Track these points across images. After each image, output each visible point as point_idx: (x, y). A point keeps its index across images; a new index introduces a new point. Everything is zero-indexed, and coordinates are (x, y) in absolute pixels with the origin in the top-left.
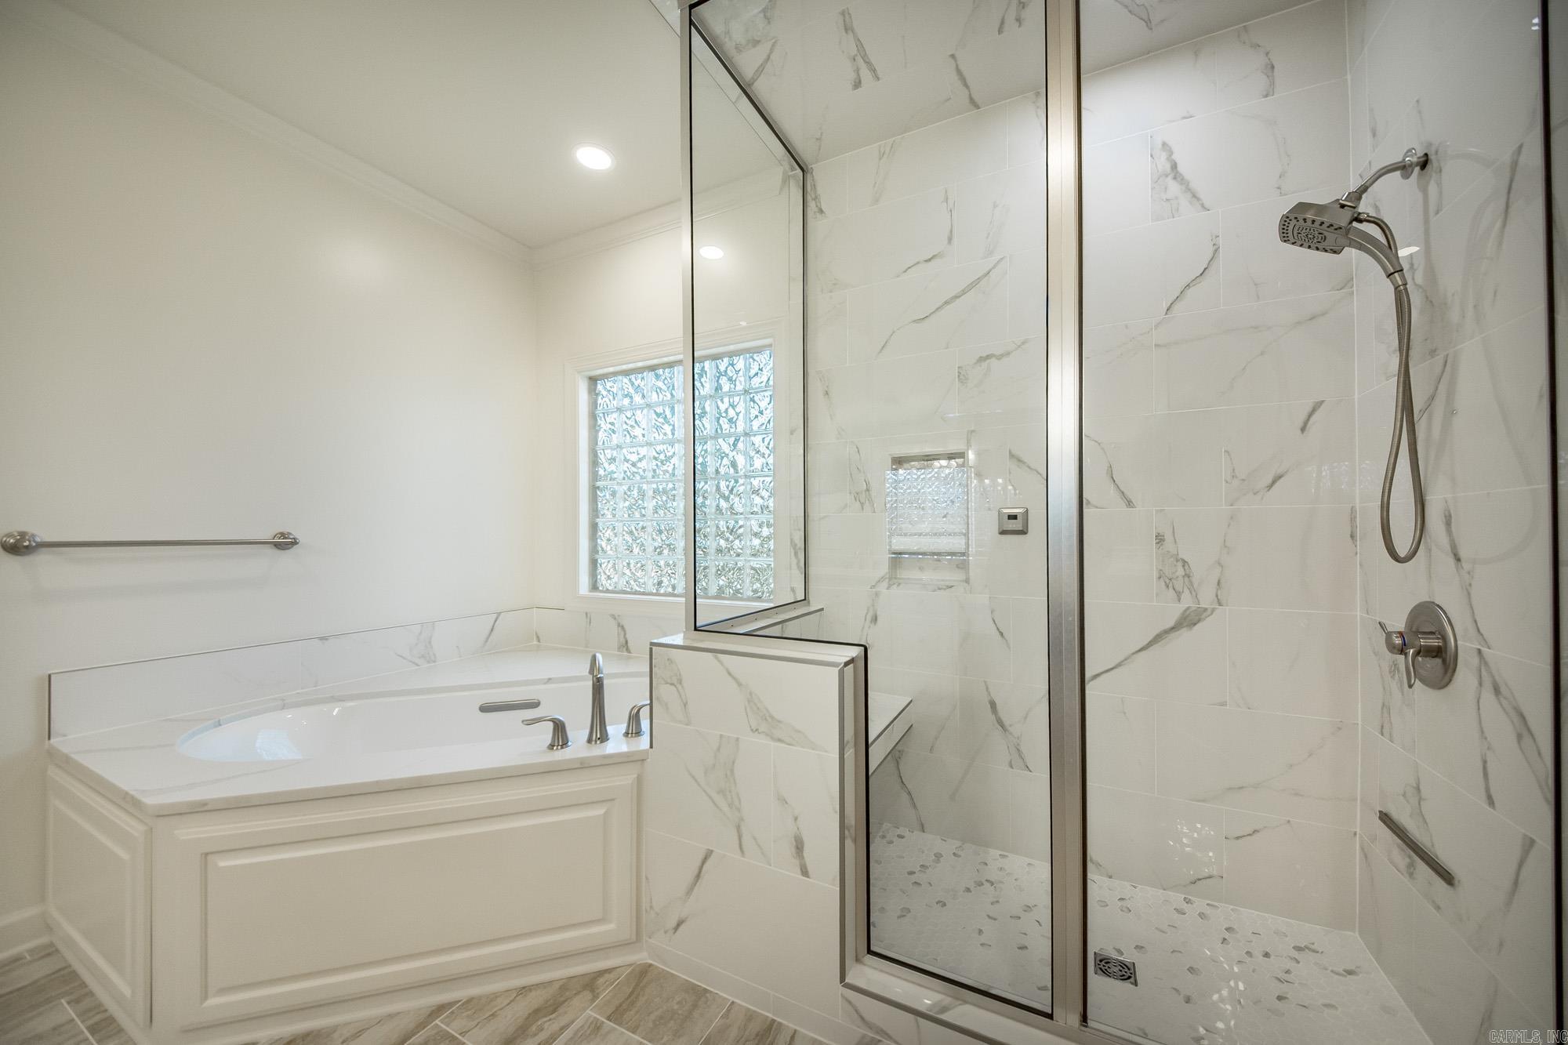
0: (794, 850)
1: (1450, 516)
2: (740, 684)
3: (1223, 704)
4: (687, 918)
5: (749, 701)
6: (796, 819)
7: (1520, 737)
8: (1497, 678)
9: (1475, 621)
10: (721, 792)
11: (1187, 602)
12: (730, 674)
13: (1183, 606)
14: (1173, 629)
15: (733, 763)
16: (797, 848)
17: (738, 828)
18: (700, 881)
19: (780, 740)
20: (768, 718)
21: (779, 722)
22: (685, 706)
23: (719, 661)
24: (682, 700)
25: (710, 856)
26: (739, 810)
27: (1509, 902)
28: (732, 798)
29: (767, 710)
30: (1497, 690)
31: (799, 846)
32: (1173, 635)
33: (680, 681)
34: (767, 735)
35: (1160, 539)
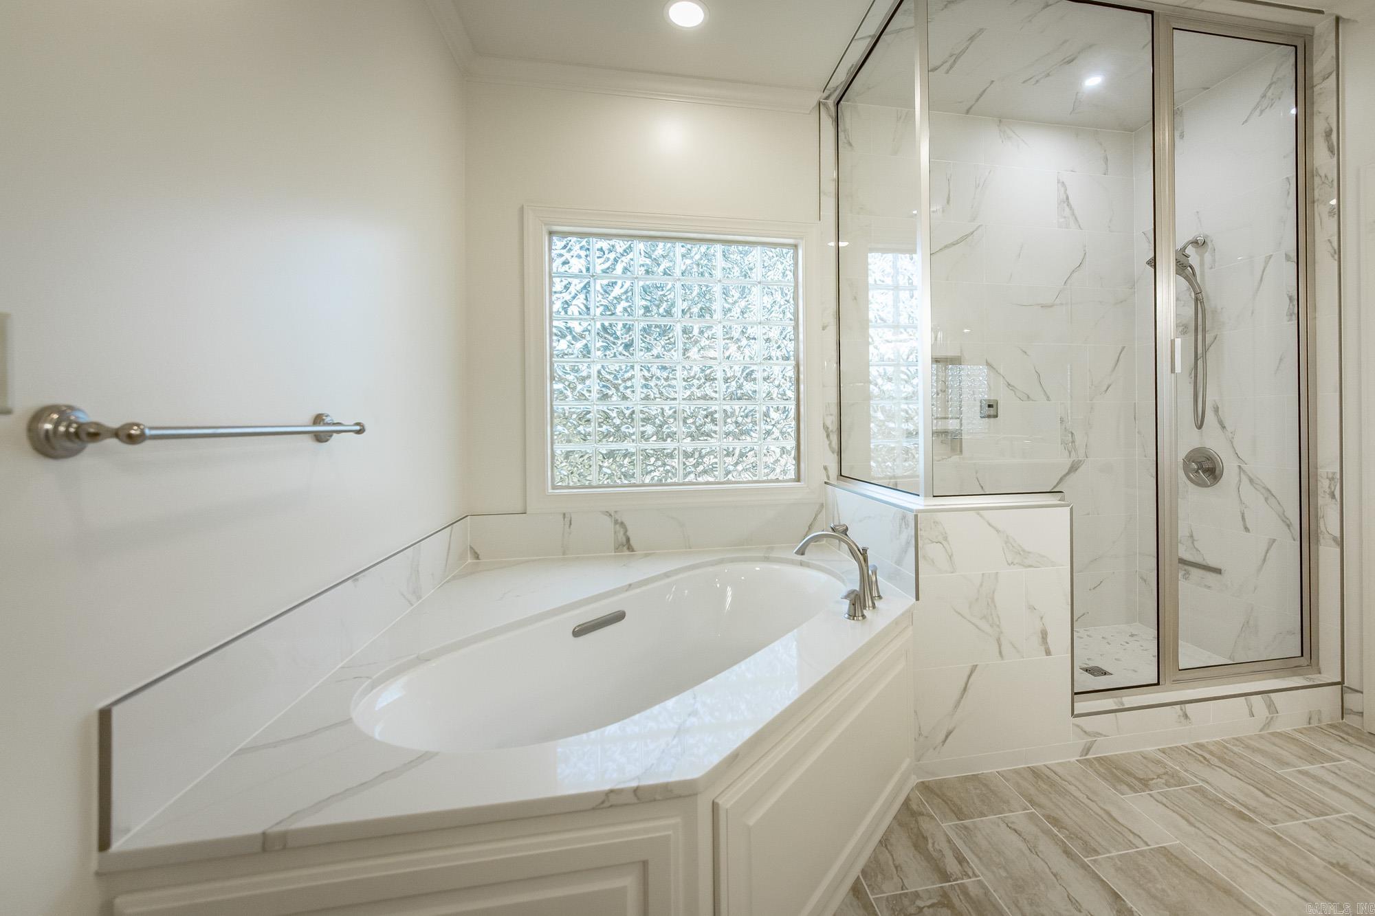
0: (1040, 640)
1: (1218, 408)
2: (998, 531)
3: (1088, 514)
4: (954, 728)
5: (1006, 543)
6: (1042, 618)
7: (1266, 499)
8: (1250, 475)
9: (1237, 454)
10: (984, 617)
11: (1074, 457)
12: (990, 524)
13: (1072, 460)
14: (1068, 474)
15: (994, 593)
16: (1043, 638)
17: (999, 641)
18: (966, 693)
19: (1030, 566)
20: (1021, 553)
21: (1029, 553)
22: (950, 558)
23: (981, 516)
24: (947, 552)
25: (975, 670)
26: (998, 626)
27: (1260, 569)
28: (993, 619)
29: (1020, 547)
30: (1251, 481)
31: (1045, 636)
32: (1067, 477)
33: (946, 539)
34: (1020, 564)
35: (1062, 421)
